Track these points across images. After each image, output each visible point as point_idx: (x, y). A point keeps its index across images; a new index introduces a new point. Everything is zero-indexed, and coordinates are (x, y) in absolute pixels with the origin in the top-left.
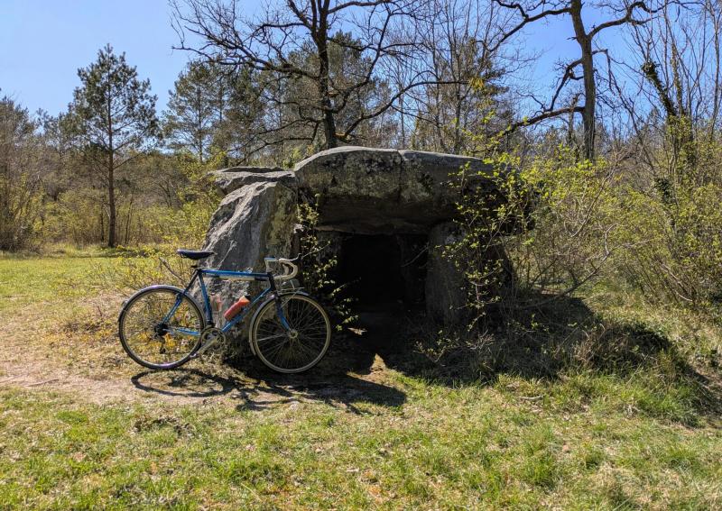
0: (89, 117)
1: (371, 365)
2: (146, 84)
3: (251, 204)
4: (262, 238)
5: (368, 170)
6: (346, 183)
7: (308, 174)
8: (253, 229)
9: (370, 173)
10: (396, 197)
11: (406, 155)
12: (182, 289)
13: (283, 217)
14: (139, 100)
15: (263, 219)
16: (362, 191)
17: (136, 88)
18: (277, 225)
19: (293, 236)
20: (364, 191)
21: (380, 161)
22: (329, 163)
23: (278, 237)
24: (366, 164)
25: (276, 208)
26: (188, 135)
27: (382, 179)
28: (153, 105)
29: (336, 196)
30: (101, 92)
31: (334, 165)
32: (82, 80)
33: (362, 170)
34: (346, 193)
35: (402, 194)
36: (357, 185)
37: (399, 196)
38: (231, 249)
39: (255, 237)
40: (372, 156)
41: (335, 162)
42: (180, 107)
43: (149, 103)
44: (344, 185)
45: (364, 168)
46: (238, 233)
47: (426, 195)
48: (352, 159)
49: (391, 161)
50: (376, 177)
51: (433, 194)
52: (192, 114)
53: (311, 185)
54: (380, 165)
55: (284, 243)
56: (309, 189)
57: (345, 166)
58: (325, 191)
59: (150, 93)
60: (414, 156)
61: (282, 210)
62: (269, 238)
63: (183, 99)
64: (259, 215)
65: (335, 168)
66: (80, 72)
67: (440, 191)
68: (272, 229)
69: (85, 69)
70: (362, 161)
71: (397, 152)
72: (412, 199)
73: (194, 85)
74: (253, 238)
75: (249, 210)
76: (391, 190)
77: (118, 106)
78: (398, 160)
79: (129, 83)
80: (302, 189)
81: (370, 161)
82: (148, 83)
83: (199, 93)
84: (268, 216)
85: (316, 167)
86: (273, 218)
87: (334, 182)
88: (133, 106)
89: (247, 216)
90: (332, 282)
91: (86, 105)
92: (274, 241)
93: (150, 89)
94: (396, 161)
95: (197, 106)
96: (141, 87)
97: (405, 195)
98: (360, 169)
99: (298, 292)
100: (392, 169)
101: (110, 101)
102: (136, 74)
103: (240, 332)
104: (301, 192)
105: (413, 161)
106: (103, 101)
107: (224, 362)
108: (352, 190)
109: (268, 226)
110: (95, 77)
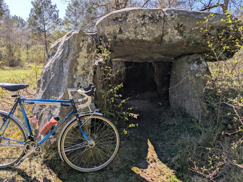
0: (36, 19)
1: (146, 156)
2: (55, 6)
3: (63, 47)
4: (70, 71)
5: (142, 22)
6: (129, 31)
7: (103, 26)
8: (64, 64)
9: (144, 24)
10: (160, 40)
11: (167, 11)
12: (7, 113)
13: (86, 55)
14: (53, 12)
15: (71, 58)
16: (138, 36)
17: (52, 8)
18: (82, 61)
19: (95, 68)
20: (139, 37)
21: (150, 16)
22: (117, 19)
23: (84, 69)
24: (141, 19)
25: (80, 49)
26: (72, 25)
27: (151, 28)
28: (58, 14)
29: (122, 41)
30: (40, 9)
31: (120, 20)
32: (33, 5)
33: (139, 23)
34: (128, 39)
35: (164, 38)
36: (135, 33)
37: (162, 39)
38: (51, 78)
39: (66, 70)
40: (145, 12)
41: (121, 18)
42: (69, 15)
43: (56, 13)
44: (127, 33)
45: (140, 21)
46: (55, 67)
47: (180, 38)
48: (132, 15)
49: (157, 15)
50: (148, 27)
51: (185, 37)
52: (73, 18)
53: (106, 33)
54: (150, 19)
55: (88, 73)
56: (105, 36)
57: (127, 20)
58: (115, 37)
59: (57, 9)
60: (173, 12)
61: (85, 50)
62: (76, 70)
63: (70, 12)
64: (68, 54)
65: (121, 22)
66: (32, 2)
67: (189, 35)
68: (78, 64)
69: (34, 1)
70: (139, 16)
71: (161, 10)
72: (170, 41)
73: (74, 7)
74: (64, 71)
75: (62, 51)
76: (157, 36)
77: (46, 15)
78: (162, 15)
79: (49, 6)
80: (101, 37)
81: (144, 16)
82: (56, 6)
83: (75, 10)
84: (75, 55)
85: (109, 22)
86: (78, 57)
87: (121, 31)
88: (51, 14)
89: (61, 55)
90: (120, 96)
91: (35, 14)
92: (80, 72)
93: (56, 8)
94: (161, 15)
95: (75, 15)
96: (53, 7)
97: (166, 38)
98: (137, 22)
99: (95, 113)
100: (158, 21)
101: (43, 13)
102: (51, 2)
103: (55, 139)
104: (101, 39)
105: (172, 15)
106: (40, 13)
107: (44, 162)
108: (132, 36)
109: (74, 62)
110: (37, 4)
